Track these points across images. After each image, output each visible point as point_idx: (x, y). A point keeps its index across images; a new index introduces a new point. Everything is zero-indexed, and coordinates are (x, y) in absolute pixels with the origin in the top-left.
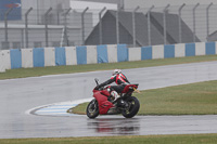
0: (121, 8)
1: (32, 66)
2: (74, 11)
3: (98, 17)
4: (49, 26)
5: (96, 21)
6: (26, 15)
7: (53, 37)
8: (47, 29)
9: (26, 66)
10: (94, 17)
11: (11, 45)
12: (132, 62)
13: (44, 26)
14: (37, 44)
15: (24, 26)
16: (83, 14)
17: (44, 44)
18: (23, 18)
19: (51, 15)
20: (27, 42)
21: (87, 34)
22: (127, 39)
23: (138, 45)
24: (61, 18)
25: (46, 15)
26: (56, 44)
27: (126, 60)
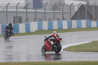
0: (88, 3)
1: (47, 29)
2: (67, 5)
3: (77, 7)
4: (55, 11)
5: (76, 9)
6: (45, 6)
7: (57, 16)
8: (54, 12)
9: (45, 29)
10: (75, 7)
11: (38, 19)
12: (92, 28)
13: (53, 11)
14: (50, 19)
15: (44, 11)
16: (71, 6)
17: (53, 19)
18: (44, 7)
19: (56, 6)
20: (45, 18)
21: (72, 15)
22: (90, 18)
23: (95, 20)
24: (61, 7)
25: (54, 6)
26: (58, 20)
27: (90, 27)
